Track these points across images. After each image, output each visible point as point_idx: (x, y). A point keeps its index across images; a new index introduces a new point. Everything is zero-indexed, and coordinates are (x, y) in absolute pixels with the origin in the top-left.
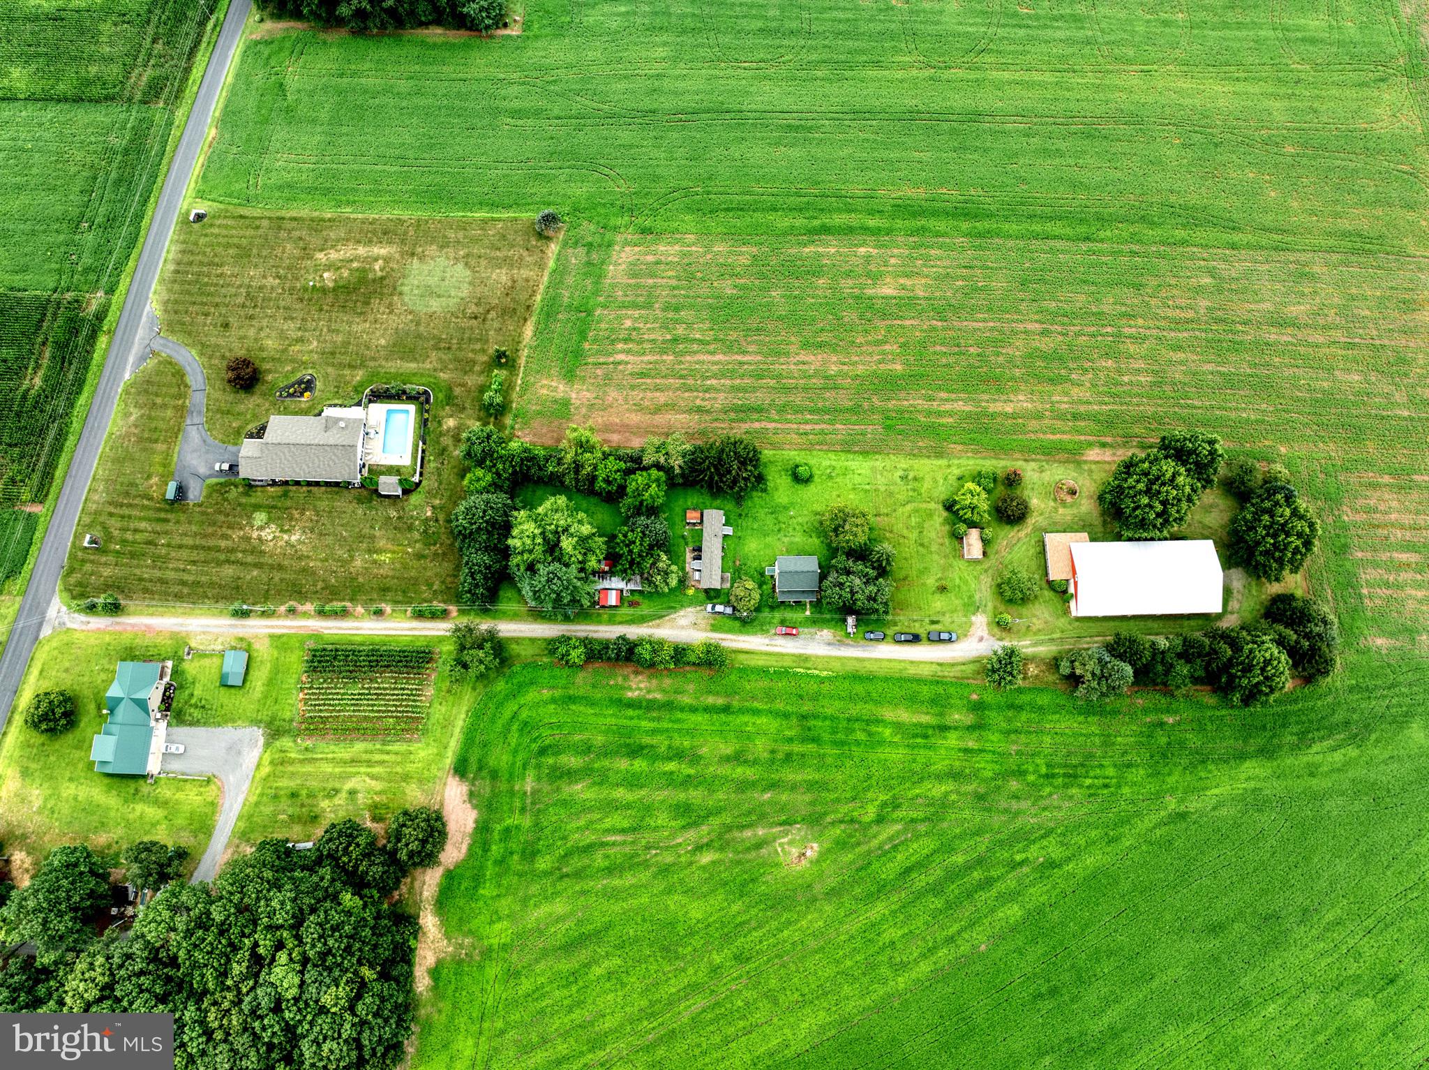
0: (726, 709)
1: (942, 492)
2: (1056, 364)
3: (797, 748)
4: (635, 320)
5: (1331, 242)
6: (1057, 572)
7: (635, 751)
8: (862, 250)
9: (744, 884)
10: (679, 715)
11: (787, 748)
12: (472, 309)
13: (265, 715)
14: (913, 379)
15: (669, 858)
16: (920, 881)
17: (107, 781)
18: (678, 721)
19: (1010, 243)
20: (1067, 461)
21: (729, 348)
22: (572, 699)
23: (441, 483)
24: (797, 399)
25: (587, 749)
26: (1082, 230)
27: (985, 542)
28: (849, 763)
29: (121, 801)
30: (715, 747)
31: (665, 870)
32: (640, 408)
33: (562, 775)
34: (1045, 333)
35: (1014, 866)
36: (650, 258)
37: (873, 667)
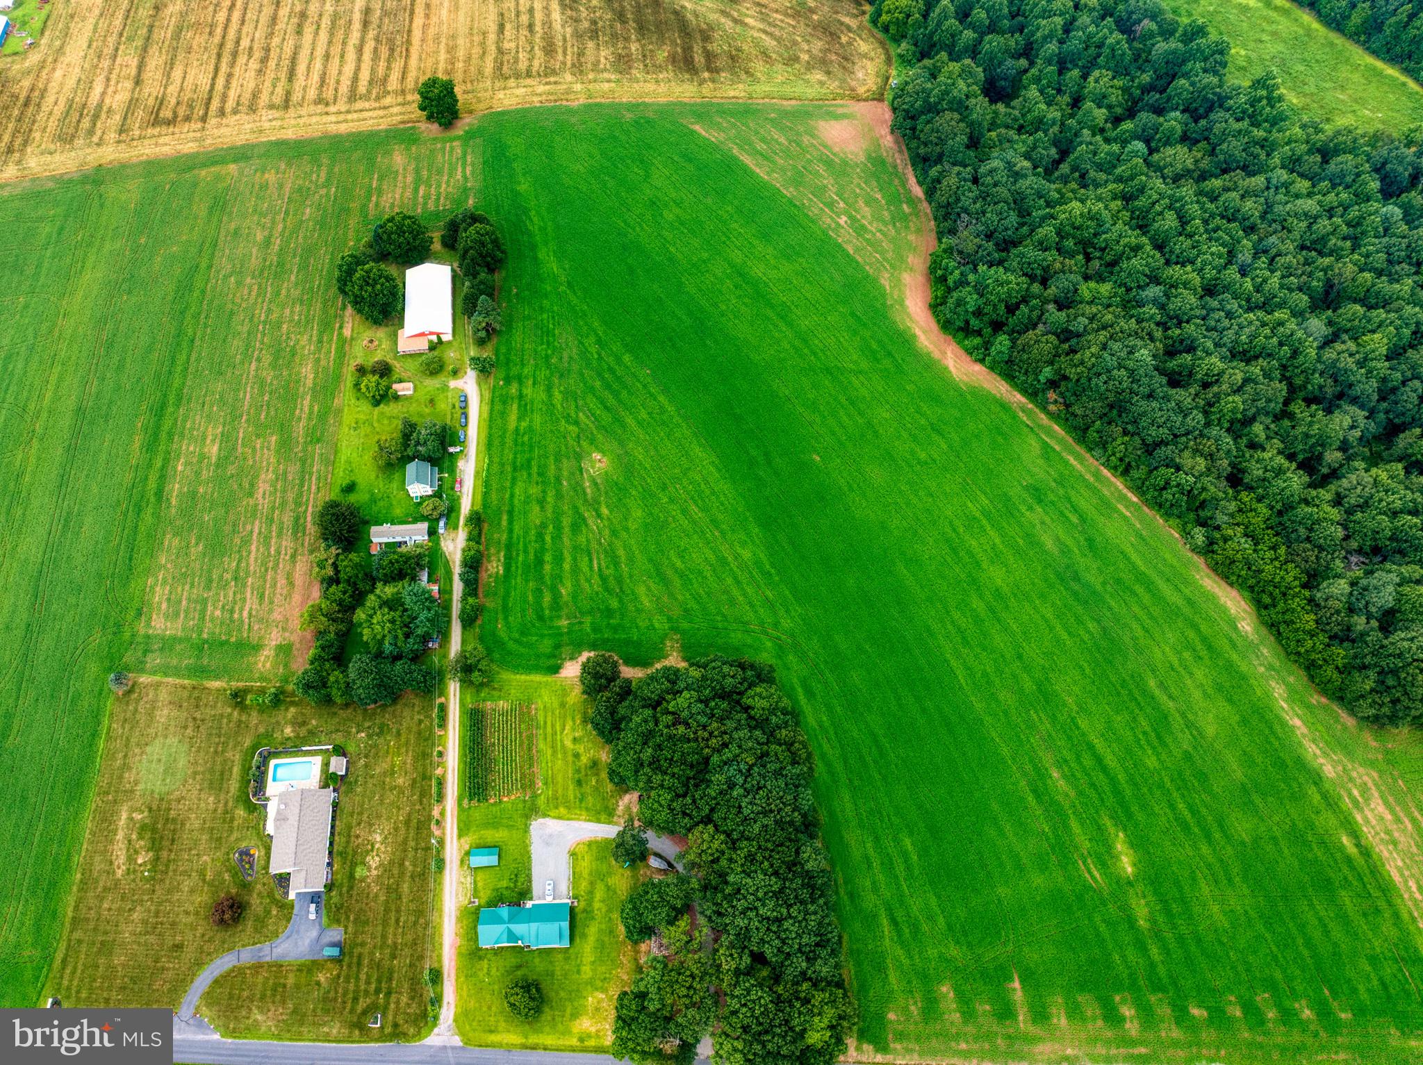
0: (510, 513)
1: (365, 407)
2: (283, 354)
3: (535, 469)
4: (215, 608)
5: (215, 220)
6: (422, 345)
7: (539, 562)
8: (180, 468)
9: (620, 489)
10: (515, 539)
11: (535, 476)
12: (189, 732)
13: (520, 822)
14: (284, 428)
15: (607, 532)
16: (611, 401)
17: (578, 940)
18: (518, 539)
19: (189, 383)
20: (351, 345)
21: (246, 542)
22: (505, 608)
23: (338, 731)
24: (291, 496)
25: (538, 592)
26: (184, 345)
27: (401, 381)
28: (543, 442)
29: (593, 923)
30: (535, 515)
31: (614, 533)
32: (288, 597)
33: (556, 605)
34: (259, 360)
35: (600, 358)
36: (164, 606)
37: (483, 435)
